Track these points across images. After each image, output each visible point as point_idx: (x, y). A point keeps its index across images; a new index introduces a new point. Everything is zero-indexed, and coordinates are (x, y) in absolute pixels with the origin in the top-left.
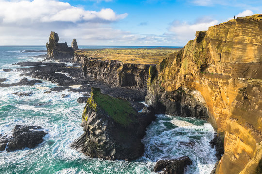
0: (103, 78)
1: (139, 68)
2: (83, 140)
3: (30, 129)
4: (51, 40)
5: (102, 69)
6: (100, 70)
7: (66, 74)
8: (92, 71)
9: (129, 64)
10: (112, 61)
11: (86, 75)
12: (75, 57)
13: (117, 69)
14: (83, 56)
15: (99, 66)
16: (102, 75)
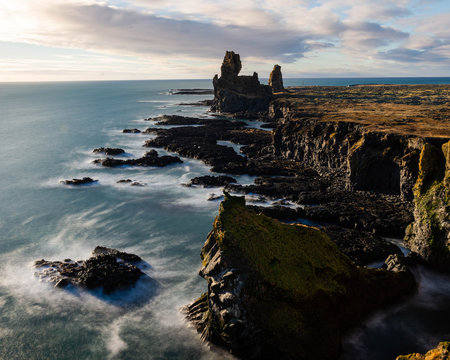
0: (317, 163)
1: (410, 145)
2: (202, 306)
3: (119, 260)
4: (224, 68)
5: (317, 142)
6: (311, 145)
7: (238, 148)
8: (292, 143)
9: (382, 134)
10: (342, 124)
11: (278, 154)
12: (272, 109)
13: (352, 143)
14: (288, 105)
15: (309, 135)
16: (315, 157)
